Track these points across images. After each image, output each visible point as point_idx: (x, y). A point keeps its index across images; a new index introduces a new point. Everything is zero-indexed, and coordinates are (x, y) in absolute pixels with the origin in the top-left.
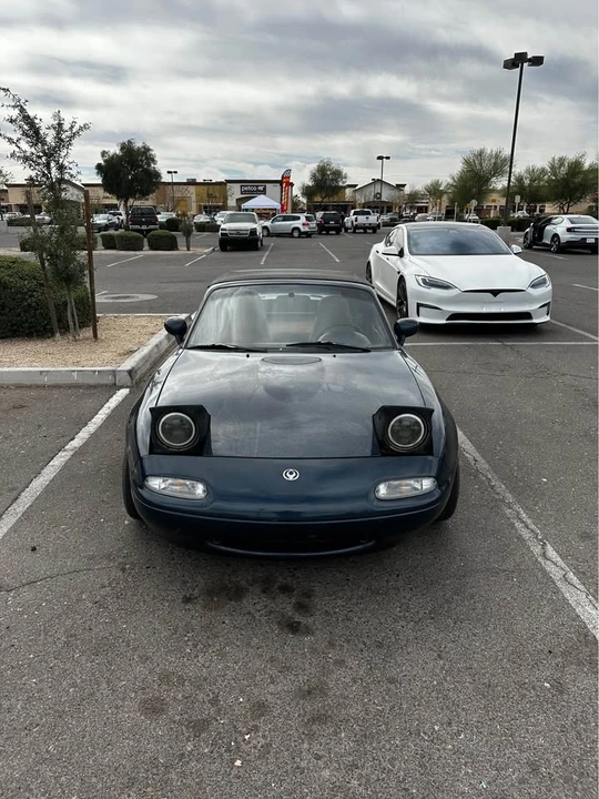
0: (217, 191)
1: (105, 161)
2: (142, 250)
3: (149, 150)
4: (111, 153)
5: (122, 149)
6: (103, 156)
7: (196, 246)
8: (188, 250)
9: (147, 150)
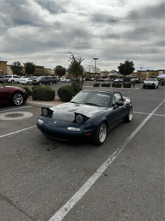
0: (155, 73)
1: (121, 66)
2: (121, 88)
3: (133, 62)
4: (122, 64)
5: (125, 62)
6: (120, 64)
7: (136, 87)
8: (134, 88)
9: (132, 62)
